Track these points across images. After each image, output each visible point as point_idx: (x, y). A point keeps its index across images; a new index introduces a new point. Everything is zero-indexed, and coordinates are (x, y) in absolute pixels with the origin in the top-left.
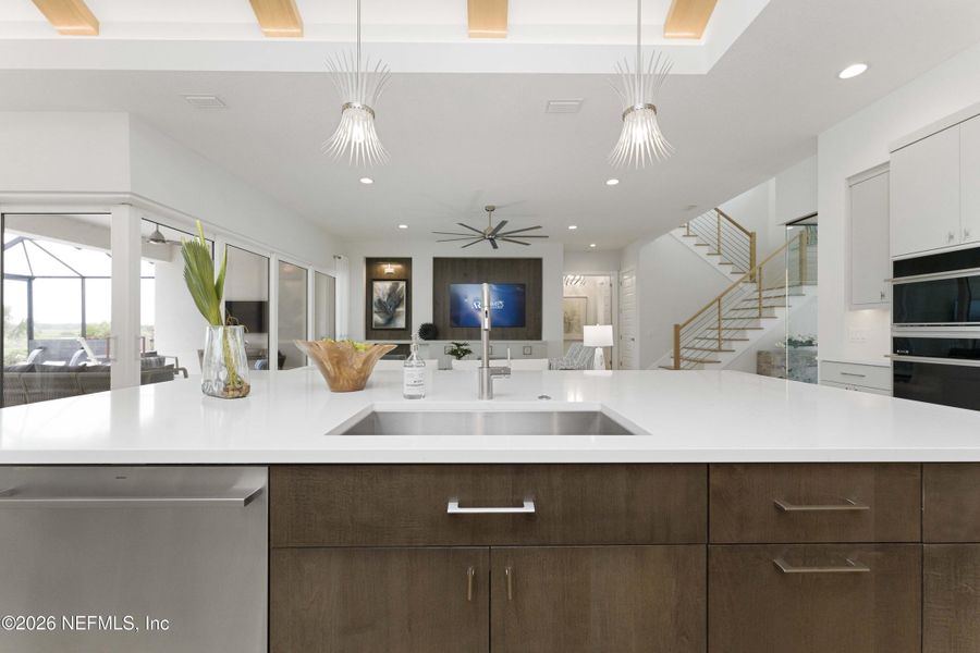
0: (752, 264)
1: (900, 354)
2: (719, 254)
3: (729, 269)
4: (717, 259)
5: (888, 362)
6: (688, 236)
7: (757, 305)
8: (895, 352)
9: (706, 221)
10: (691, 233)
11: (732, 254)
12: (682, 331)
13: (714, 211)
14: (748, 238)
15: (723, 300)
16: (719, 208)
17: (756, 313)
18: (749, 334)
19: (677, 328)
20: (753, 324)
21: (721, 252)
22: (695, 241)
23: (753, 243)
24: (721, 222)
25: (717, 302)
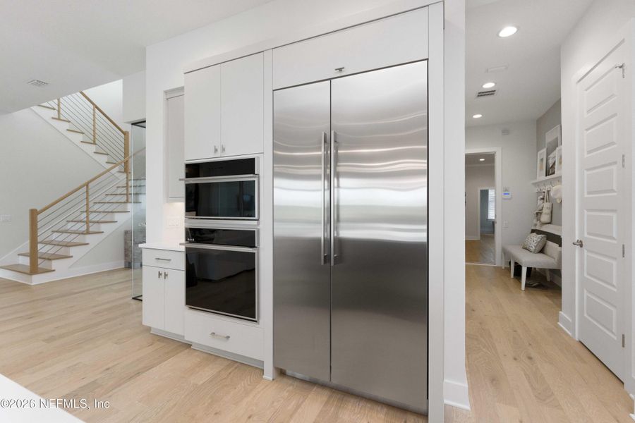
0: (126, 153)
1: (190, 242)
2: (94, 143)
3: (105, 158)
4: (93, 148)
5: (183, 248)
6: (59, 119)
7: (125, 192)
8: (186, 240)
9: (73, 103)
10: (62, 118)
11: (106, 145)
12: (39, 217)
13: (79, 94)
14: (123, 136)
15: (91, 185)
16: (84, 92)
17: (124, 199)
18: (117, 217)
19: (34, 214)
20: (120, 208)
21: (97, 142)
22: (67, 125)
23: (126, 140)
24: (97, 116)
25: (85, 187)
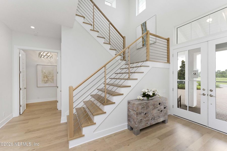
0: (124, 47)
2: (109, 44)
3: (114, 52)
4: (108, 46)
6: (93, 30)
10: (95, 29)
14: (122, 39)
21: (111, 43)
22: (97, 34)
23: (124, 41)
24: (111, 28)
25: (104, 67)
